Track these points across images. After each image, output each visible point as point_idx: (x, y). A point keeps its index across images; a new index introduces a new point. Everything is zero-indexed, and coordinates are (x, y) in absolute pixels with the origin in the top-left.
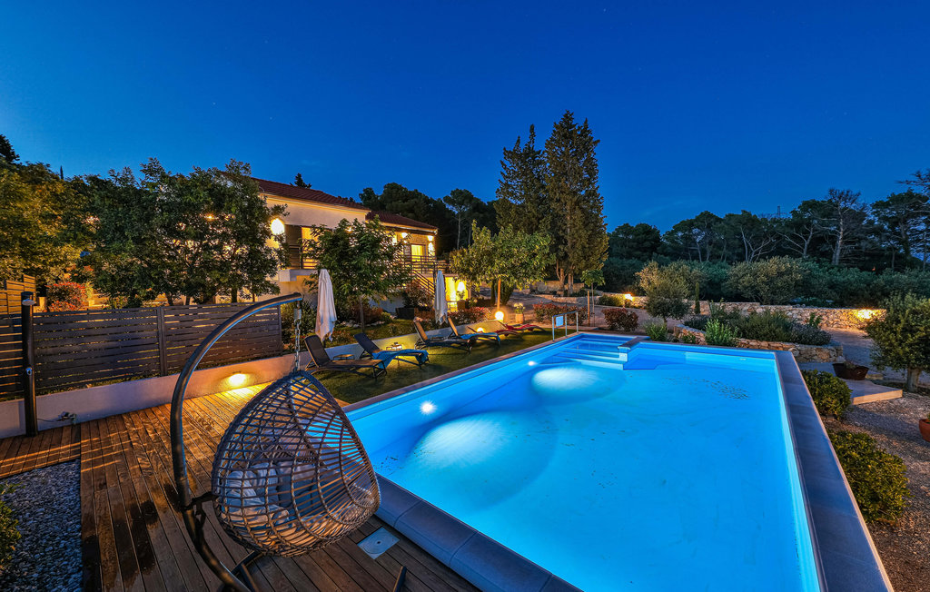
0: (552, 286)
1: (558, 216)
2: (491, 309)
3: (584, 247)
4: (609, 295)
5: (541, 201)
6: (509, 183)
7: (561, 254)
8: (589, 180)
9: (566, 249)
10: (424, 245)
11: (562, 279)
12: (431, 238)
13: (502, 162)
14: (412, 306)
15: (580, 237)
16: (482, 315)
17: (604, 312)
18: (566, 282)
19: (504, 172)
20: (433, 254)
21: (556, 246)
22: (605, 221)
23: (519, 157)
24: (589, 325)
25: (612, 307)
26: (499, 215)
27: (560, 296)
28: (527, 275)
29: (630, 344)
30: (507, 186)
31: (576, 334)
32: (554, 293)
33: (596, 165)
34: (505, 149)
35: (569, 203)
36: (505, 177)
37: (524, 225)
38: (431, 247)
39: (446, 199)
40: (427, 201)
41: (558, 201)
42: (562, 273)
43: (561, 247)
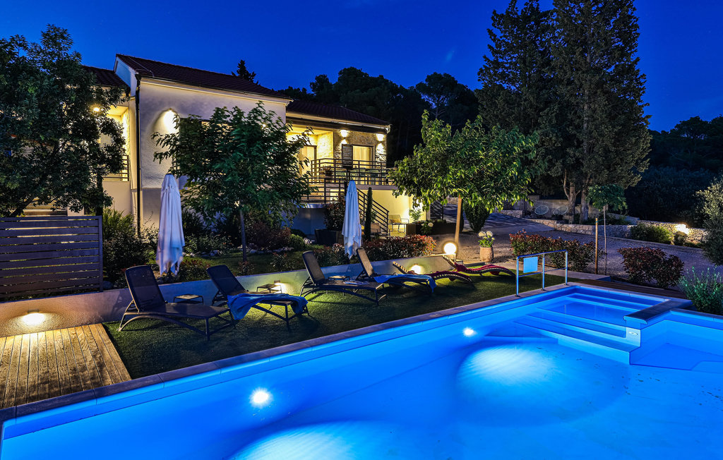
0: (558, 207)
1: (569, 104)
2: (437, 239)
3: (607, 151)
4: (648, 224)
5: (544, 83)
6: (500, 60)
7: (570, 161)
8: (622, 49)
9: (577, 154)
10: (372, 146)
11: (571, 197)
12: (381, 137)
13: (490, 32)
14: (335, 229)
15: (602, 135)
16: (422, 246)
17: (624, 253)
18: (578, 202)
19: (493, 45)
20: (384, 159)
21: (563, 149)
22: (646, 111)
23: (515, 22)
24: (597, 271)
25: (651, 244)
26: (482, 105)
27: (567, 222)
28: (499, 190)
29: (647, 315)
30: (497, 64)
31: (563, 285)
32: (559, 218)
33: (637, 26)
34: (494, 12)
35: (586, 86)
36: (495, 52)
37: (516, 119)
38: (381, 149)
39: (420, 86)
40: (394, 89)
41: (570, 83)
42: (572, 189)
43: (570, 151)
